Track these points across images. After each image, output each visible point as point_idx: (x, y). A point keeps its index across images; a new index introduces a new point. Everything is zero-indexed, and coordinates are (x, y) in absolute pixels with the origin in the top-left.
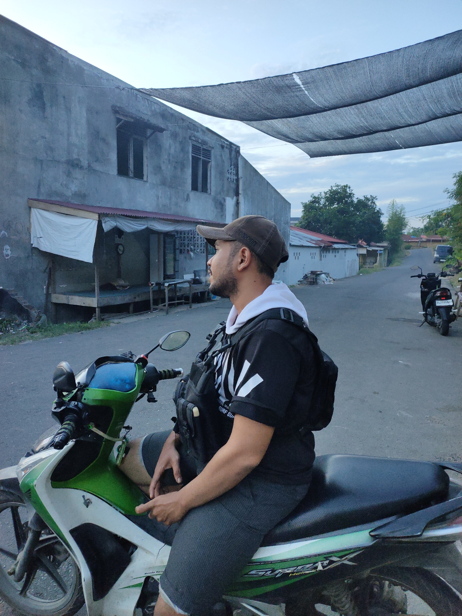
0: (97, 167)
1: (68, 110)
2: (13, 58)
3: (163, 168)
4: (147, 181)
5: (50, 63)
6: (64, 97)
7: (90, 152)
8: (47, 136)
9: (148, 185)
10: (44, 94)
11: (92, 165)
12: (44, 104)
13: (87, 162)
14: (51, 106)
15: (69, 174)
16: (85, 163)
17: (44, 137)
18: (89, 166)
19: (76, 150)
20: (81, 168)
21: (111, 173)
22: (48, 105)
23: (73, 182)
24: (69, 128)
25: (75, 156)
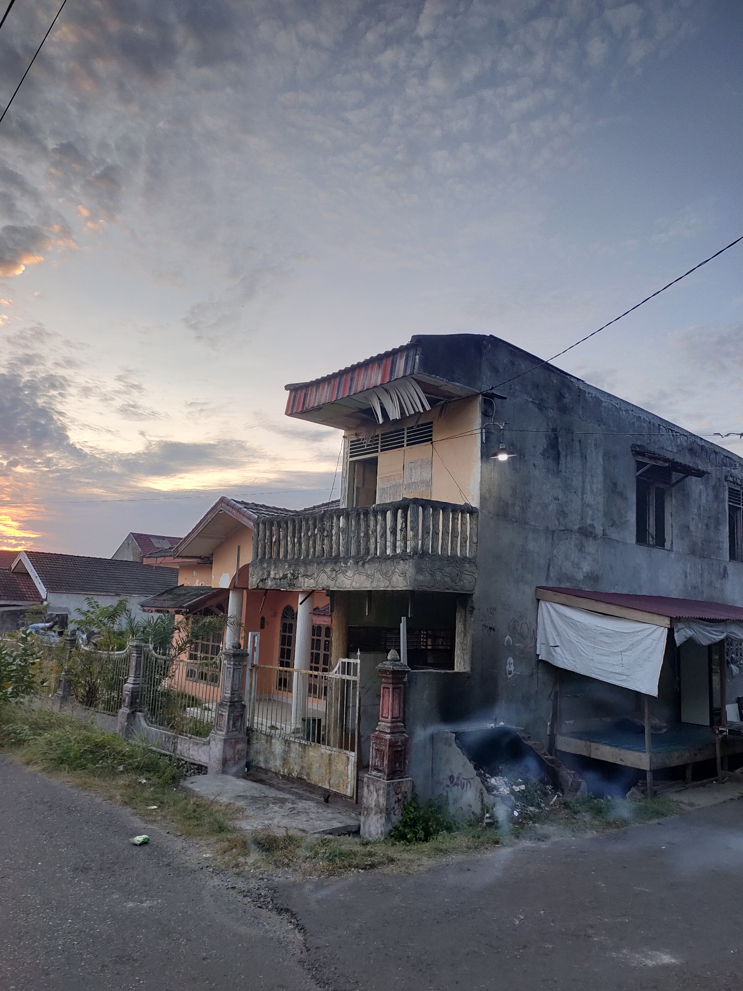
0: (613, 534)
1: (584, 457)
2: (531, 400)
3: (692, 528)
4: (671, 550)
5: (568, 399)
6: (580, 441)
7: (605, 514)
8: (560, 497)
9: (673, 555)
10: (560, 440)
11: (607, 532)
12: (558, 454)
13: (602, 529)
14: (566, 456)
15: (581, 548)
16: (599, 530)
17: (557, 499)
18: (604, 534)
19: (590, 512)
20: (595, 537)
21: (629, 541)
22: (563, 453)
23: (585, 558)
24: (584, 482)
25: (589, 522)
